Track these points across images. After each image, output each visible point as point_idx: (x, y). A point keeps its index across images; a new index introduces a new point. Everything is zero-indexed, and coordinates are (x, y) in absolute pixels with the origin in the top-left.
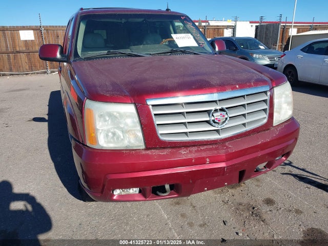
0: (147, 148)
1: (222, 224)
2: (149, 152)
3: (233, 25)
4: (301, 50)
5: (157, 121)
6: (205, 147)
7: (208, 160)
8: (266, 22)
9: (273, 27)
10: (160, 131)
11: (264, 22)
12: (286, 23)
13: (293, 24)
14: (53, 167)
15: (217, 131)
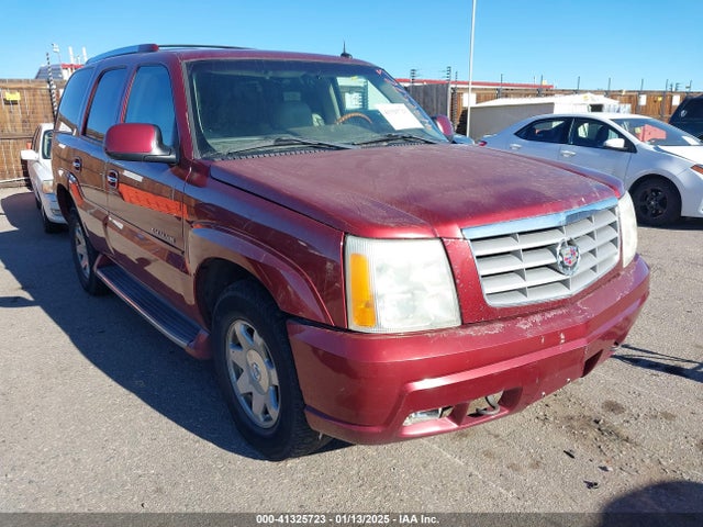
0: (464, 325)
1: (567, 457)
2: (470, 332)
3: (362, 85)
4: (516, 134)
5: (484, 269)
6: (553, 313)
7: (562, 336)
8: (422, 82)
9: (437, 91)
10: (488, 287)
11: (418, 82)
12: (456, 83)
13: (471, 86)
14: (139, 401)
15: (565, 283)
